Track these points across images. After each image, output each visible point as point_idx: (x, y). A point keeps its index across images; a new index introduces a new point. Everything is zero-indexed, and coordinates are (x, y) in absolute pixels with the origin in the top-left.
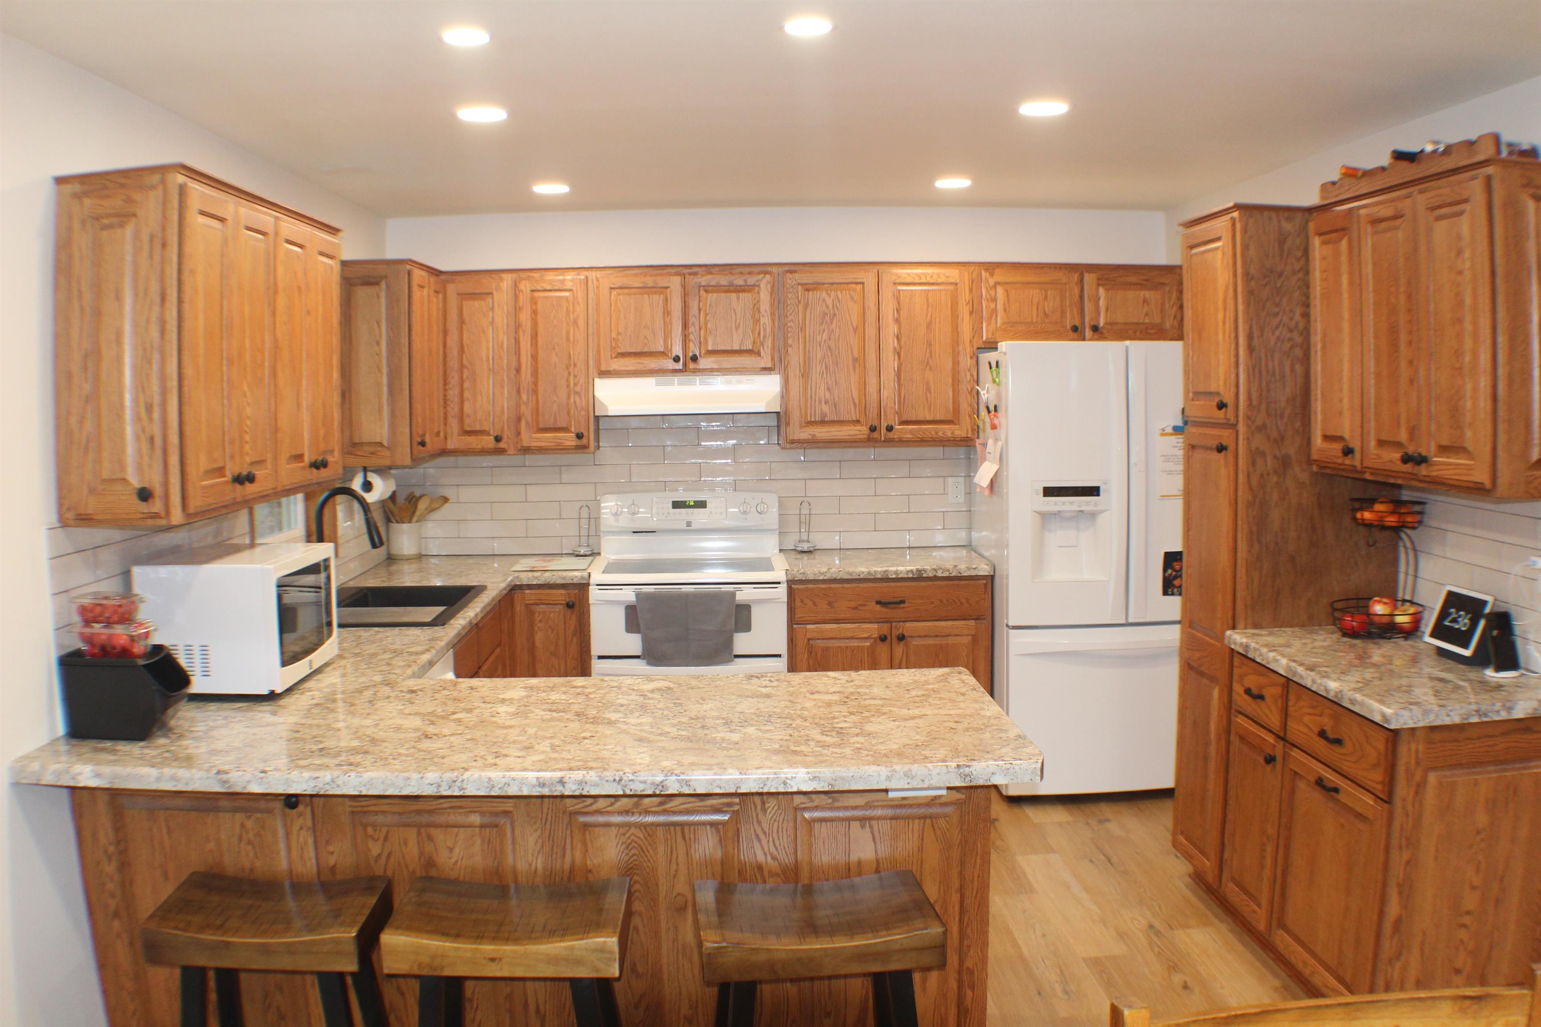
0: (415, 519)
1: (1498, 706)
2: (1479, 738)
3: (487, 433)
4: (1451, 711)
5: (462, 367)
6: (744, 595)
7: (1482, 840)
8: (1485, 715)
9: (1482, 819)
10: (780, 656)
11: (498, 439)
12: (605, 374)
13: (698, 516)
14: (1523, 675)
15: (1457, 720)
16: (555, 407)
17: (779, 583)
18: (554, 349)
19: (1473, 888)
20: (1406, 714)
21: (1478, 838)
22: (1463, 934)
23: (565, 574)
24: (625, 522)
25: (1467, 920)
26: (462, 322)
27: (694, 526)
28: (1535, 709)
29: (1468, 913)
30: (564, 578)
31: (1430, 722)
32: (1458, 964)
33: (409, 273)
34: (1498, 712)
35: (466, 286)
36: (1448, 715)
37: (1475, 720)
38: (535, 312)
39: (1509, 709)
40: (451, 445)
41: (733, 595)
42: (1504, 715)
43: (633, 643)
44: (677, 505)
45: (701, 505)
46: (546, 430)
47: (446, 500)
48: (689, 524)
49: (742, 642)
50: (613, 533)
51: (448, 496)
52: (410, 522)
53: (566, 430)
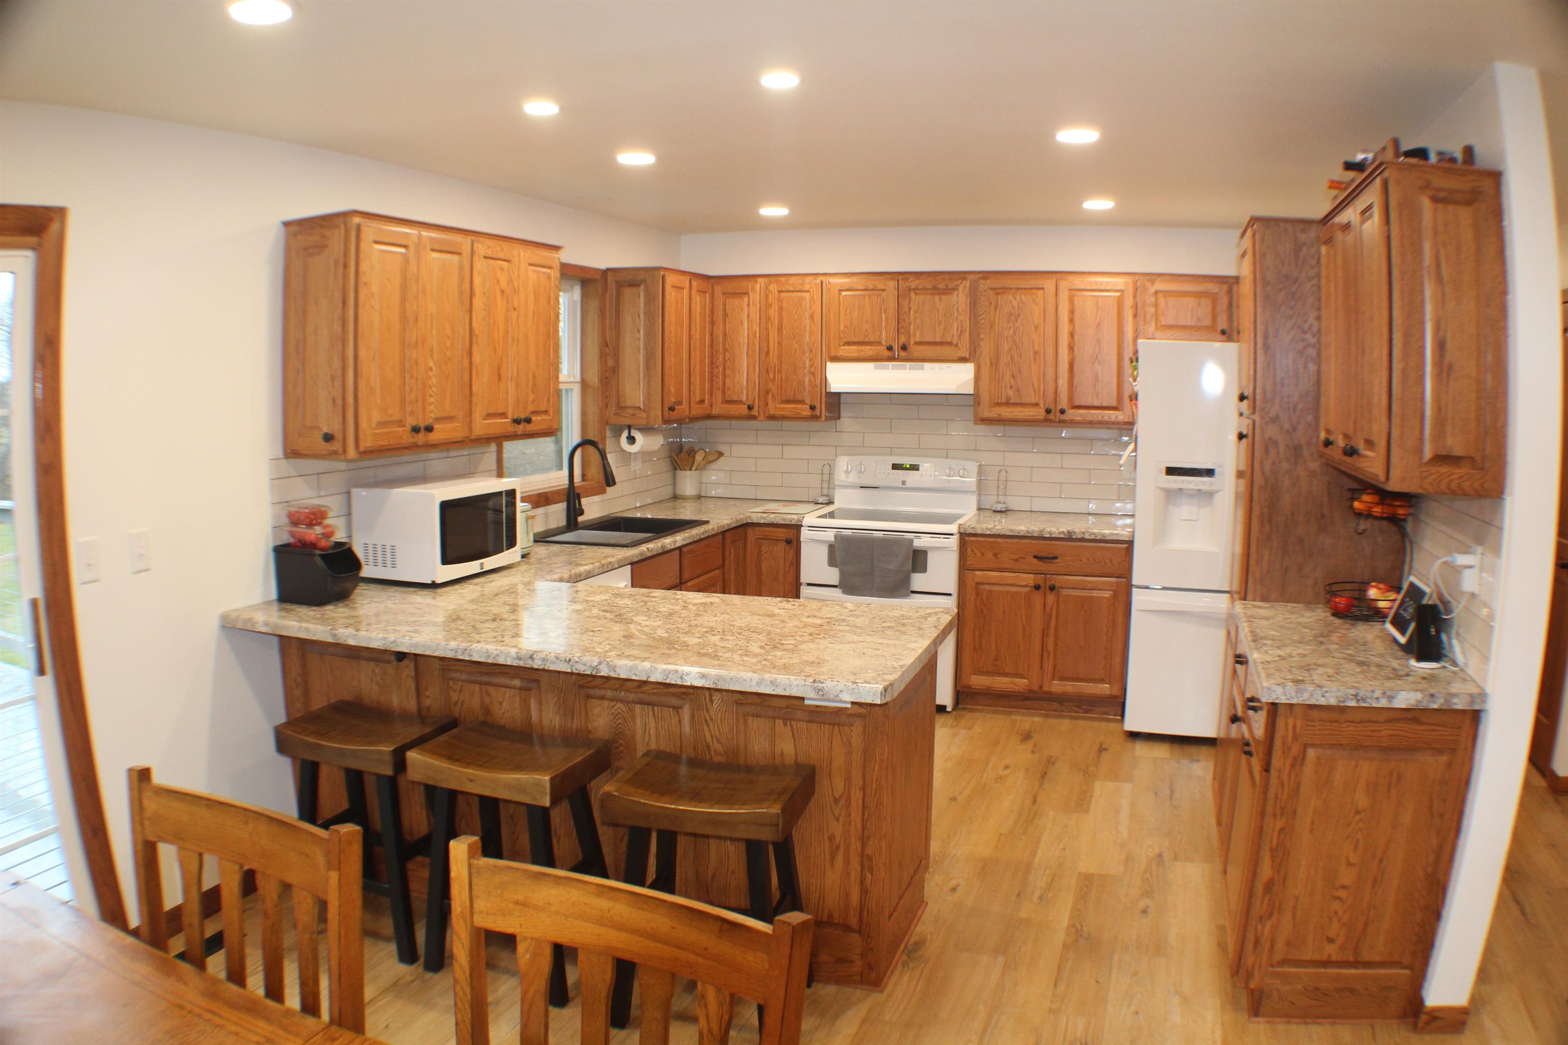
0: (694, 468)
1: (1378, 693)
2: (1361, 722)
3: (740, 402)
4: (1326, 692)
5: (725, 350)
6: (920, 543)
7: (1361, 820)
8: (1364, 700)
9: (1362, 800)
10: (950, 595)
11: (750, 408)
12: (835, 359)
13: (911, 478)
14: (1444, 667)
15: (1333, 702)
16: (795, 384)
17: (952, 535)
18: (795, 338)
19: (1349, 864)
20: (1279, 690)
21: (1357, 817)
22: (1336, 906)
23: (785, 516)
24: (853, 478)
25: (1342, 893)
26: (726, 315)
27: (908, 485)
28: (1418, 701)
29: (1343, 887)
30: (784, 520)
31: (1304, 700)
32: (1331, 933)
33: (663, 277)
34: (1377, 698)
35: (730, 287)
36: (1323, 696)
37: (1353, 703)
38: (781, 308)
39: (1391, 698)
40: (715, 411)
41: (911, 541)
42: (1383, 703)
43: (833, 575)
44: (896, 467)
45: (914, 468)
46: (788, 402)
47: (721, 454)
48: (904, 483)
49: (918, 581)
50: (845, 487)
51: (724, 452)
52: (690, 470)
53: (802, 402)
